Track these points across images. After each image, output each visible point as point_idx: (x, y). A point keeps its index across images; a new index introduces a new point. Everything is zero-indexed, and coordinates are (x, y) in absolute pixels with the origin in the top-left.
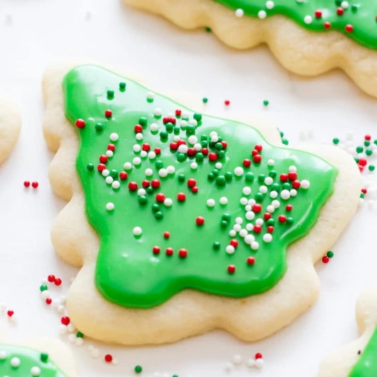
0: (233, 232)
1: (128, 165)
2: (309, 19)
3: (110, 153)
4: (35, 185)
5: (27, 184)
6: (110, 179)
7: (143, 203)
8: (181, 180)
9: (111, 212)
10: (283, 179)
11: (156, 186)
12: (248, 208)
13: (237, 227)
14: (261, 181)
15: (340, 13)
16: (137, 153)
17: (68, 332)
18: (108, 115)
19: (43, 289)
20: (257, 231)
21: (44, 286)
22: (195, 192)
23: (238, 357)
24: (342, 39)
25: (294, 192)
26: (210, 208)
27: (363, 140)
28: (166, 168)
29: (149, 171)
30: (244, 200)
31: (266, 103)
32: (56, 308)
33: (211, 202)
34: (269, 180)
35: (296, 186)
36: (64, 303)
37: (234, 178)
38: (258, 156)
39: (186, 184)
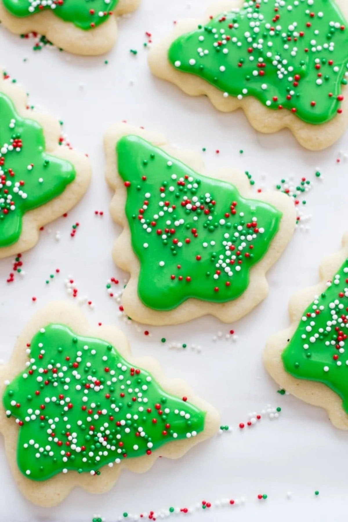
0: (218, 265)
1: (156, 217)
2: (269, 103)
3: (145, 207)
4: (101, 214)
5: (97, 213)
6: (145, 226)
7: (165, 244)
8: (188, 228)
9: (146, 249)
10: (249, 227)
11: (173, 233)
12: (227, 248)
13: (220, 262)
14: (236, 228)
15: (289, 99)
16: (161, 208)
17: (123, 316)
18: (144, 179)
19: (108, 287)
20: (232, 264)
21: (108, 285)
22: (196, 236)
23: (220, 334)
24: (289, 114)
25: (255, 236)
26: (205, 248)
27: (301, 181)
28: (178, 220)
29: (169, 222)
30: (225, 243)
31: (241, 152)
32: (116, 299)
33: (205, 244)
34: (240, 228)
35: (256, 232)
36: (121, 296)
37: (219, 226)
38: (234, 210)
39: (190, 230)
